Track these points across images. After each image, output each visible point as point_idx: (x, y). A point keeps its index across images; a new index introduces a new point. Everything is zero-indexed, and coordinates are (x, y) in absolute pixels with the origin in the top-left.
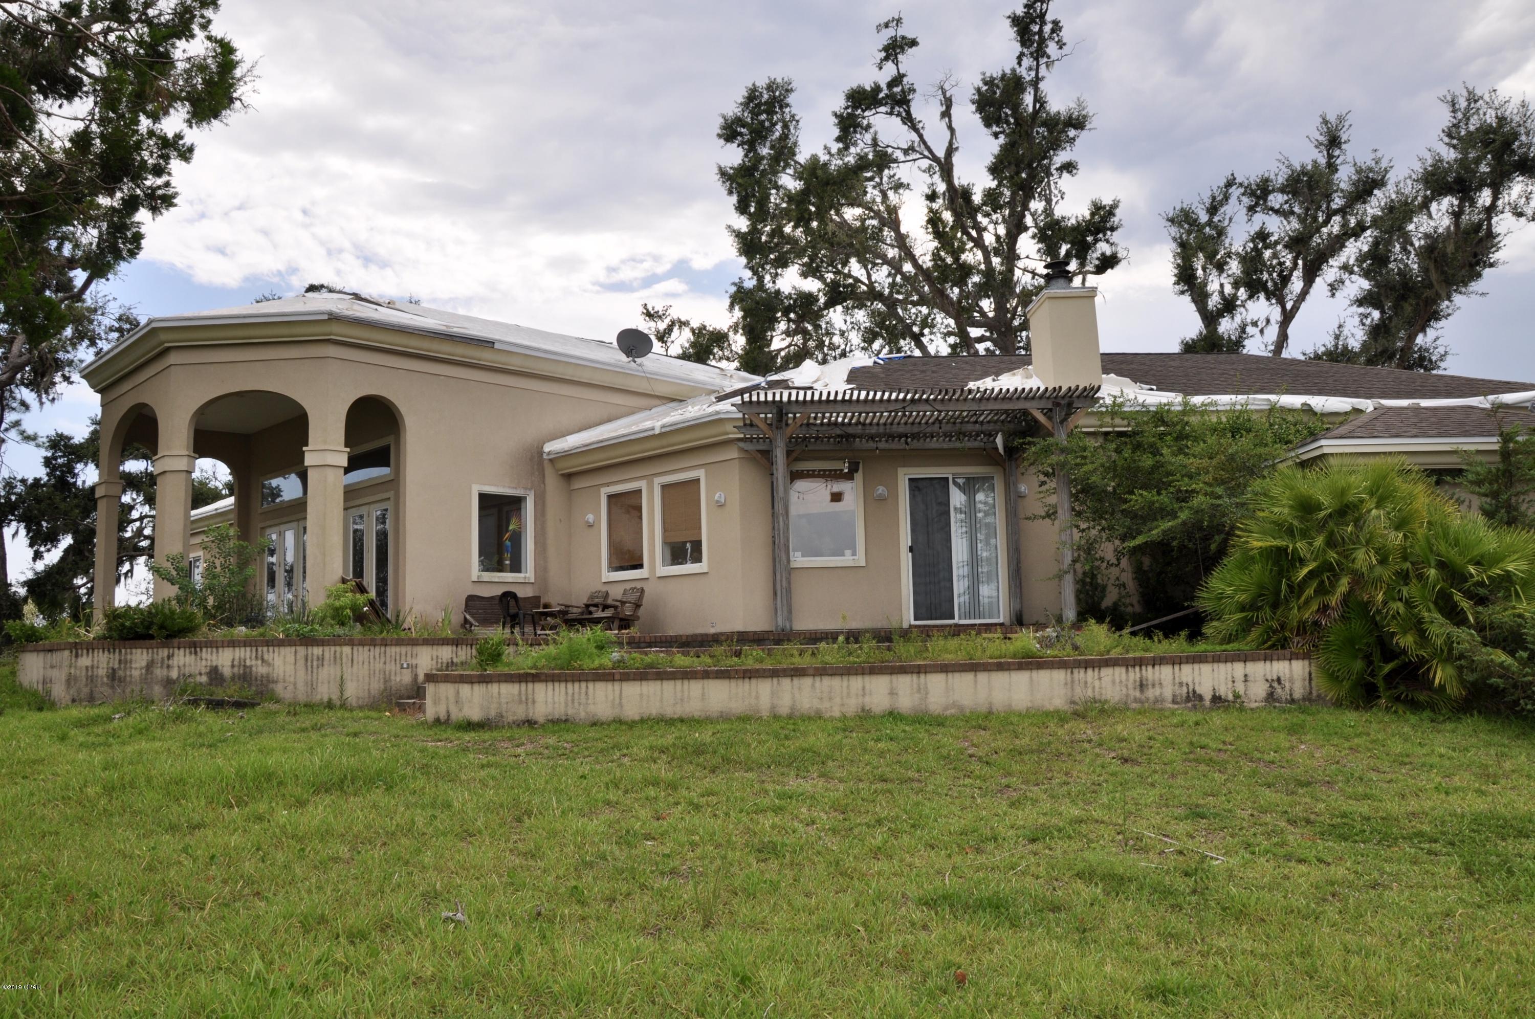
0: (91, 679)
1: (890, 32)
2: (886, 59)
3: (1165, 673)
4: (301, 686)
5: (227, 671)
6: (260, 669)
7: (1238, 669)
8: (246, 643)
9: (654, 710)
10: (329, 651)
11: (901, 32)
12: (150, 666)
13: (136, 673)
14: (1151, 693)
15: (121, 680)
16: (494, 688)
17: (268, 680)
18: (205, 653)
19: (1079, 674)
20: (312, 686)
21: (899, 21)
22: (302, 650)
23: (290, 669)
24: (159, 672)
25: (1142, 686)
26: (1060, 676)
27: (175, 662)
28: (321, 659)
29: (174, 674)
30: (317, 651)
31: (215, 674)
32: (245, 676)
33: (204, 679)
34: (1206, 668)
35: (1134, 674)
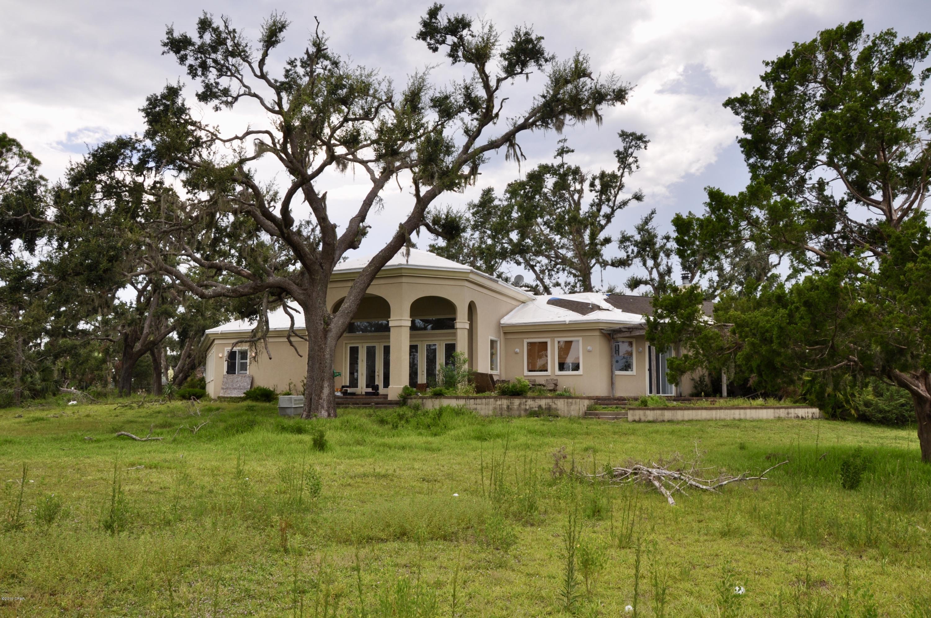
0: (501, 409)
1: (561, 144)
2: (558, 155)
3: (792, 411)
4: (566, 411)
5: (544, 407)
6: (554, 406)
7: (806, 410)
8: (550, 398)
9: (691, 418)
10: (574, 401)
11: (566, 145)
12: (520, 404)
13: (515, 407)
14: (790, 416)
15: (511, 409)
16: (655, 411)
17: (556, 409)
18: (537, 401)
19: (776, 410)
20: (569, 411)
21: (565, 140)
22: (566, 400)
23: (563, 406)
24: (523, 407)
25: (788, 414)
26: (772, 410)
27: (528, 403)
28: (571, 403)
29: (528, 407)
30: (570, 400)
31: (540, 407)
32: (549, 409)
33: (537, 409)
34: (800, 410)
35: (787, 411)
